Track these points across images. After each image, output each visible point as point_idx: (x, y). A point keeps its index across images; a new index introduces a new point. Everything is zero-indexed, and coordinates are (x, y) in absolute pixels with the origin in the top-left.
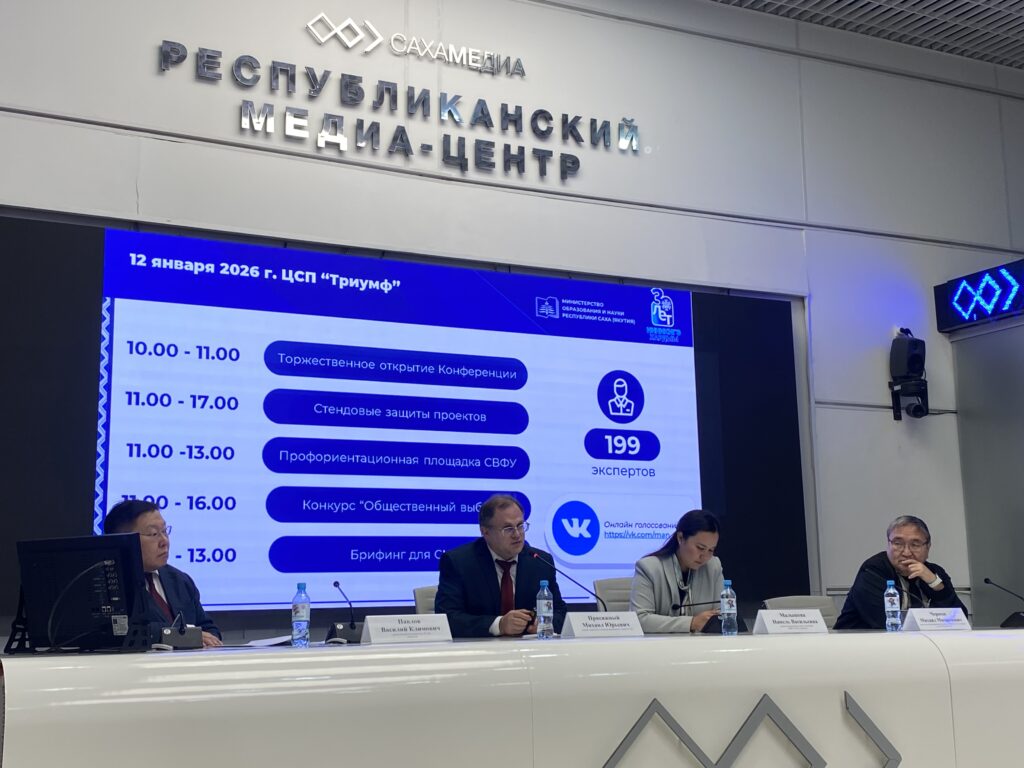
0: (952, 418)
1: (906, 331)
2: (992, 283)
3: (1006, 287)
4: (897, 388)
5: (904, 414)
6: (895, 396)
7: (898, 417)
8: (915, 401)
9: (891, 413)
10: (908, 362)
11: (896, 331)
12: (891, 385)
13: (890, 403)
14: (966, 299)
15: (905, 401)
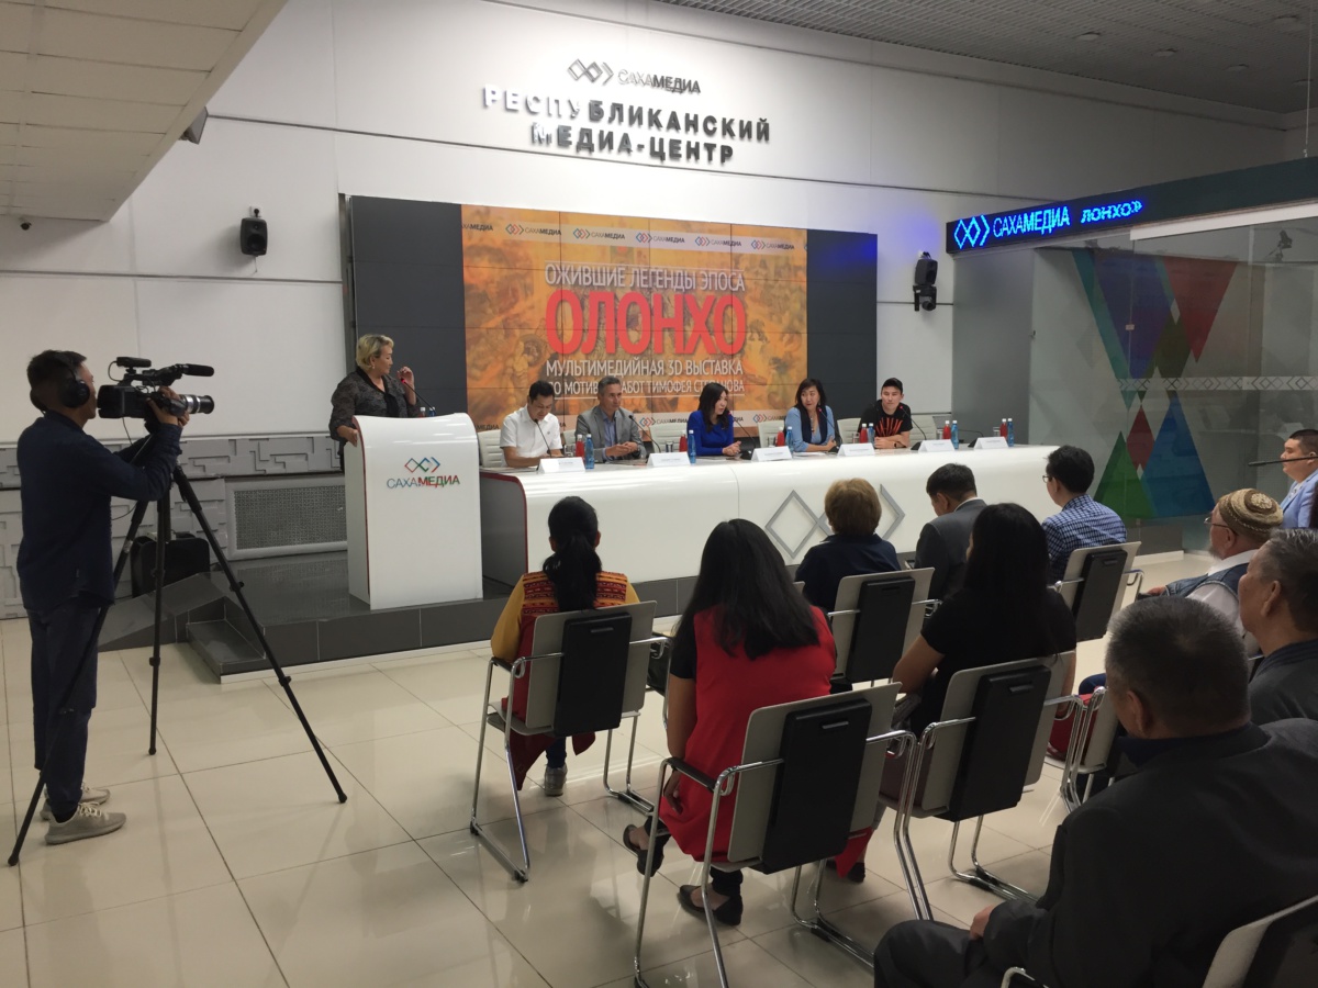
0: (950, 308)
1: (926, 254)
2: (977, 226)
3: (983, 229)
4: (918, 291)
5: (921, 307)
6: (917, 296)
7: (917, 309)
8: (928, 299)
9: (913, 307)
10: (926, 273)
11: (921, 253)
12: (915, 288)
13: (913, 300)
14: (962, 233)
15: (922, 299)
